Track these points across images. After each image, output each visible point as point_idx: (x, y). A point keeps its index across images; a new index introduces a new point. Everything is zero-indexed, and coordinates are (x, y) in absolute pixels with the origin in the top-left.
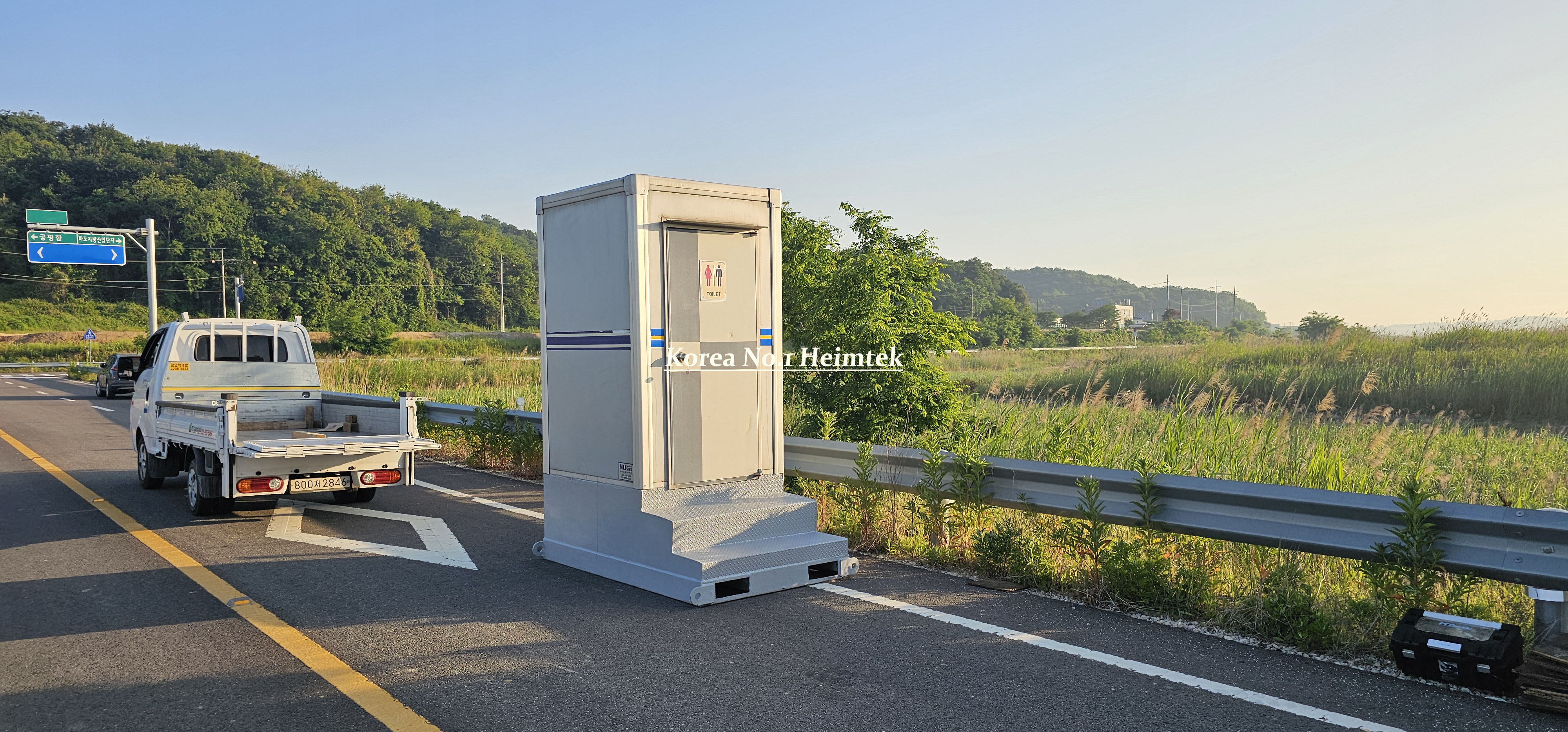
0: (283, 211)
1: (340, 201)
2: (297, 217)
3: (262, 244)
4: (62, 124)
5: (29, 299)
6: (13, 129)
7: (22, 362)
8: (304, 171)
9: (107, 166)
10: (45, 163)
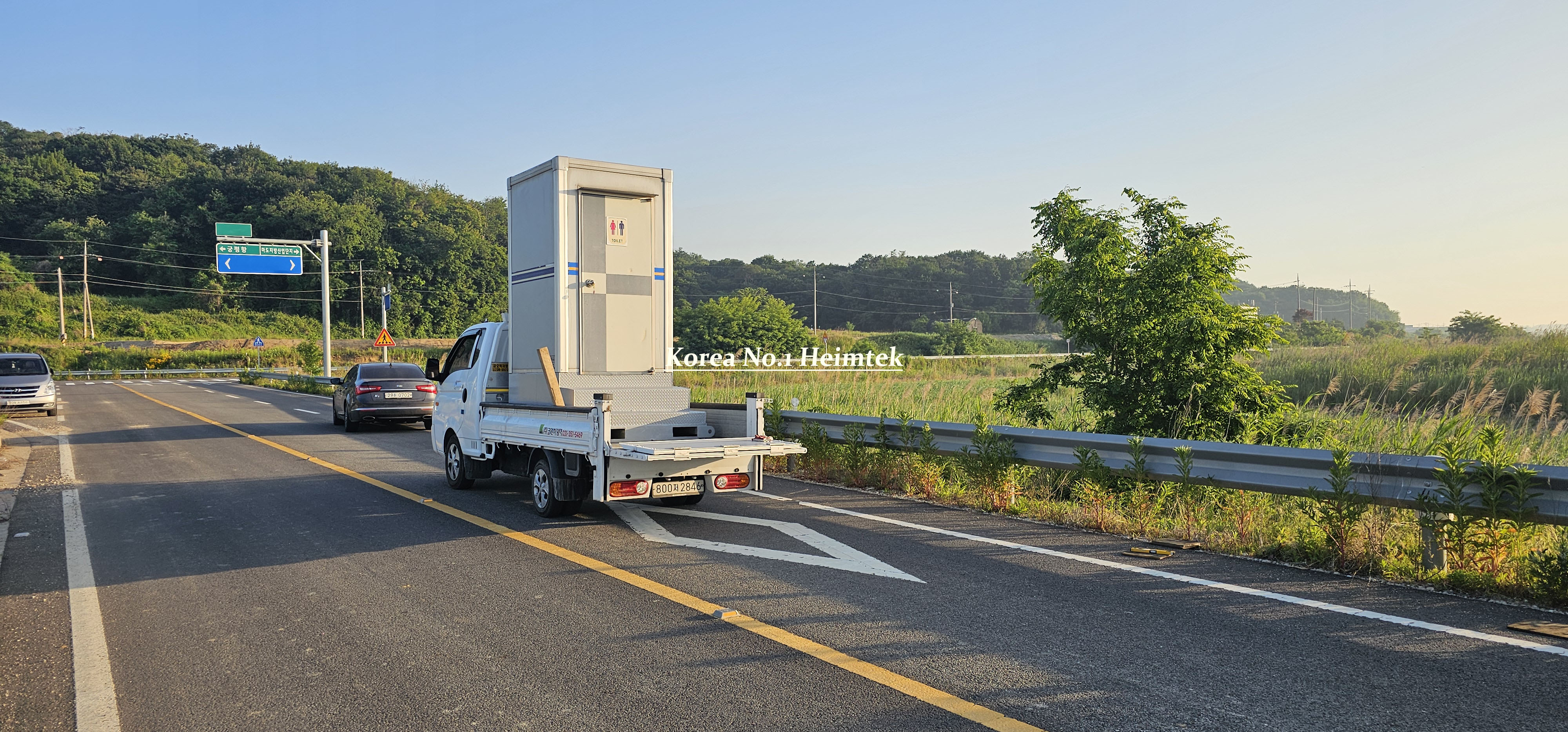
0: (415, 224)
1: (466, 213)
2: (427, 229)
3: (396, 255)
4: (213, 146)
5: (189, 309)
6: (171, 151)
7: (190, 368)
8: (432, 185)
9: (256, 184)
10: (202, 182)
